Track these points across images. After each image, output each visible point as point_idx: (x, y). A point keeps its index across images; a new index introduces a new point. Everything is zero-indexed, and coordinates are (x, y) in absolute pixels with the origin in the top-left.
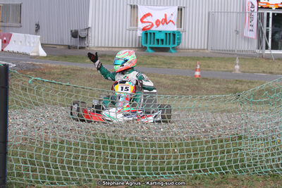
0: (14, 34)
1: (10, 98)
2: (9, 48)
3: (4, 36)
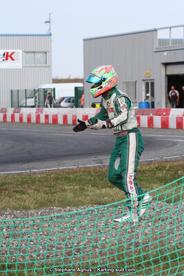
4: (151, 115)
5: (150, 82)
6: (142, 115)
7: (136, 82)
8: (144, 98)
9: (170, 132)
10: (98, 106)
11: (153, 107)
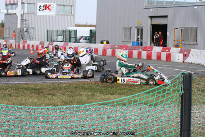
0: (192, 50)
1: (193, 97)
2: (188, 60)
3: (185, 51)
4: (140, 50)
5: (140, 28)
6: (134, 50)
7: (131, 28)
8: (136, 39)
9: (152, 62)
10: (105, 43)
11: (142, 45)
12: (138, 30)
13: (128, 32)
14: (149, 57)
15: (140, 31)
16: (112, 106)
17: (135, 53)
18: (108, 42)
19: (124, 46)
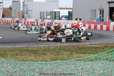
4: (102, 24)
5: (102, 10)
6: (98, 24)
7: (96, 10)
8: (99, 17)
9: (110, 32)
10: (78, 20)
11: (103, 21)
12: (101, 11)
13: (94, 13)
14: (108, 29)
15: (102, 12)
16: (84, 61)
17: (99, 26)
18: (80, 20)
19: (91, 22)
